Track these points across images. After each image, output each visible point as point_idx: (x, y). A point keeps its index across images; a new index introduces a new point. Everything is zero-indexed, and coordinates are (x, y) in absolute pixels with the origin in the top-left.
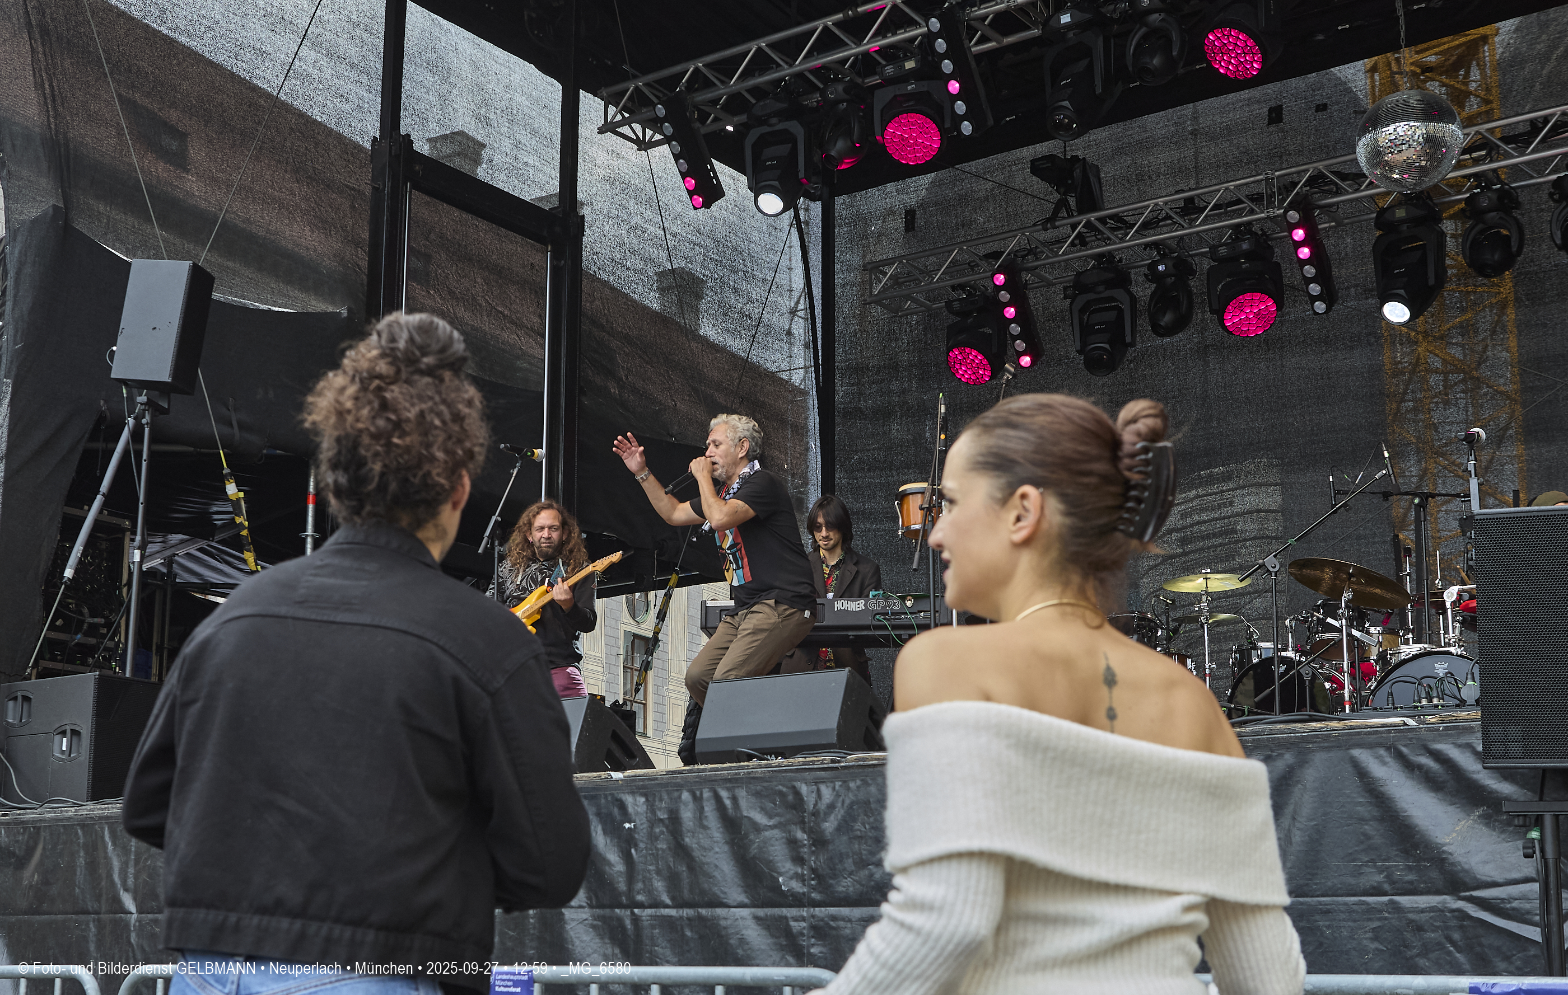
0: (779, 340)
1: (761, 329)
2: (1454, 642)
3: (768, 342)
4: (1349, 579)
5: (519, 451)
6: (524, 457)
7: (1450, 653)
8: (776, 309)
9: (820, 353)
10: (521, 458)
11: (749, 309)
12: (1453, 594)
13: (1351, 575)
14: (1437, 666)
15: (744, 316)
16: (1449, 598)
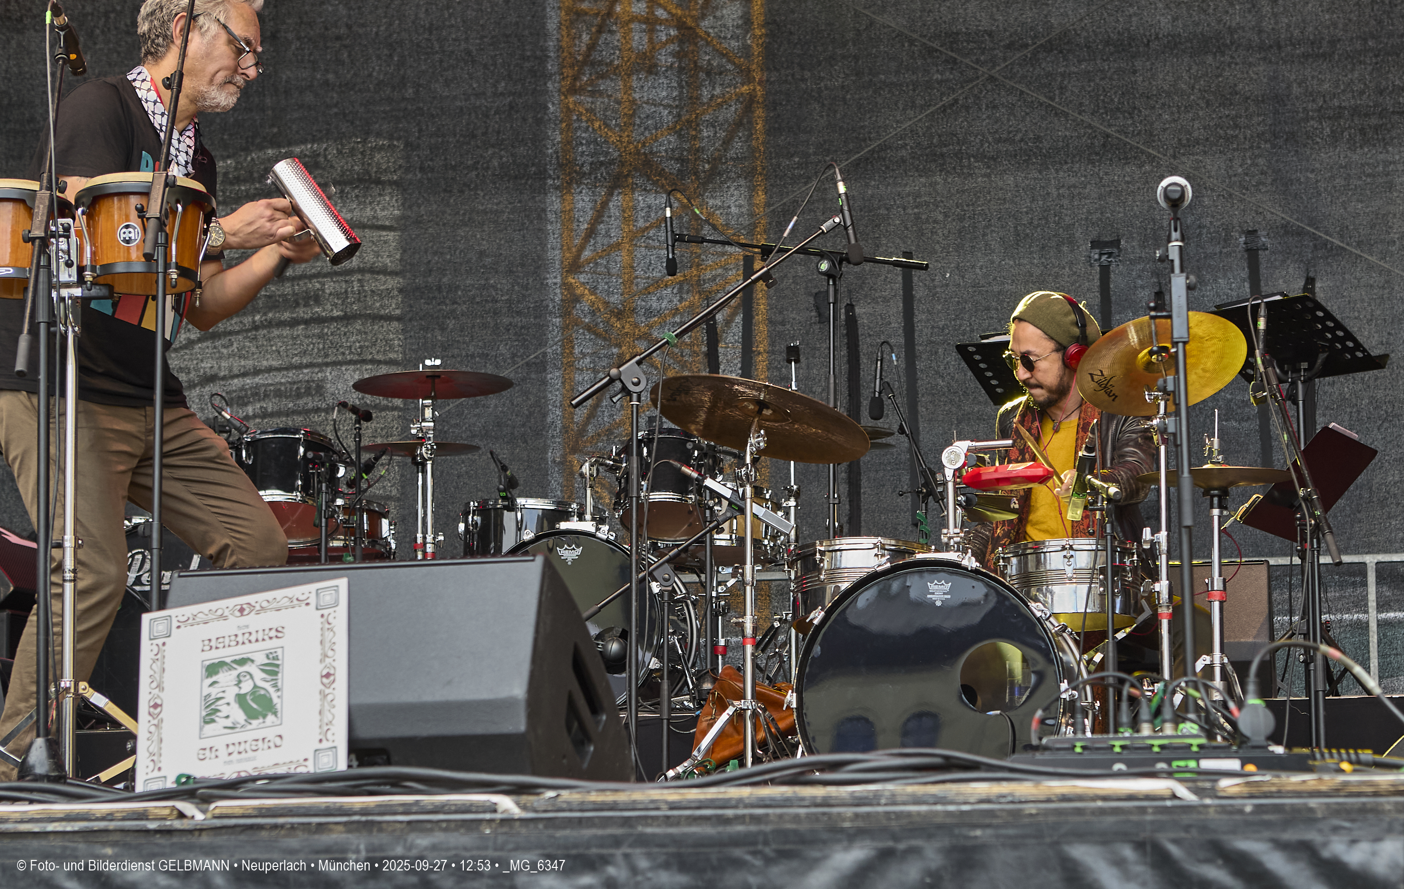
2: (958, 543)
4: (760, 412)
7: (954, 566)
12: (958, 455)
13: (762, 405)
14: (932, 587)
16: (951, 462)
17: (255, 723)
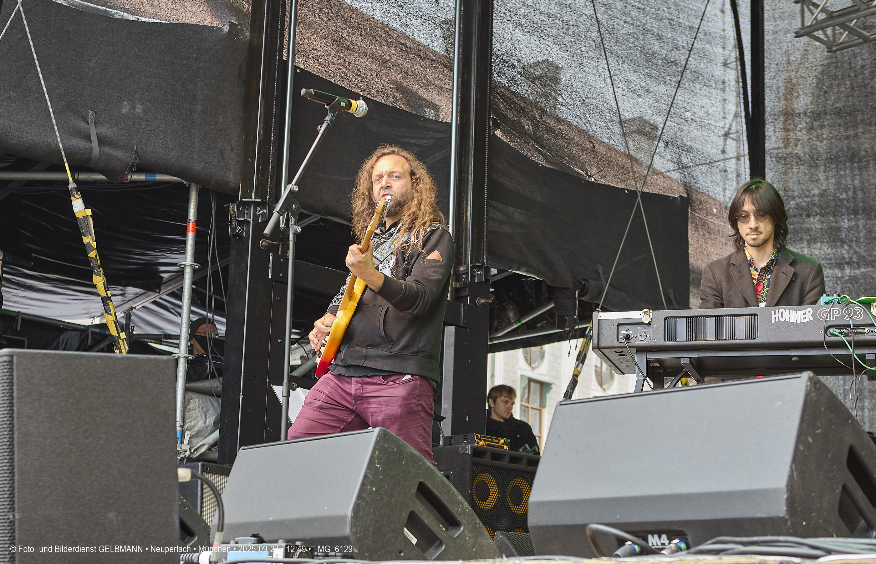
0: (707, 86)
1: (688, 74)
3: (695, 88)
5: (329, 101)
6: (335, 108)
8: (704, 55)
9: (750, 99)
10: (333, 110)
11: (674, 55)
15: (668, 62)
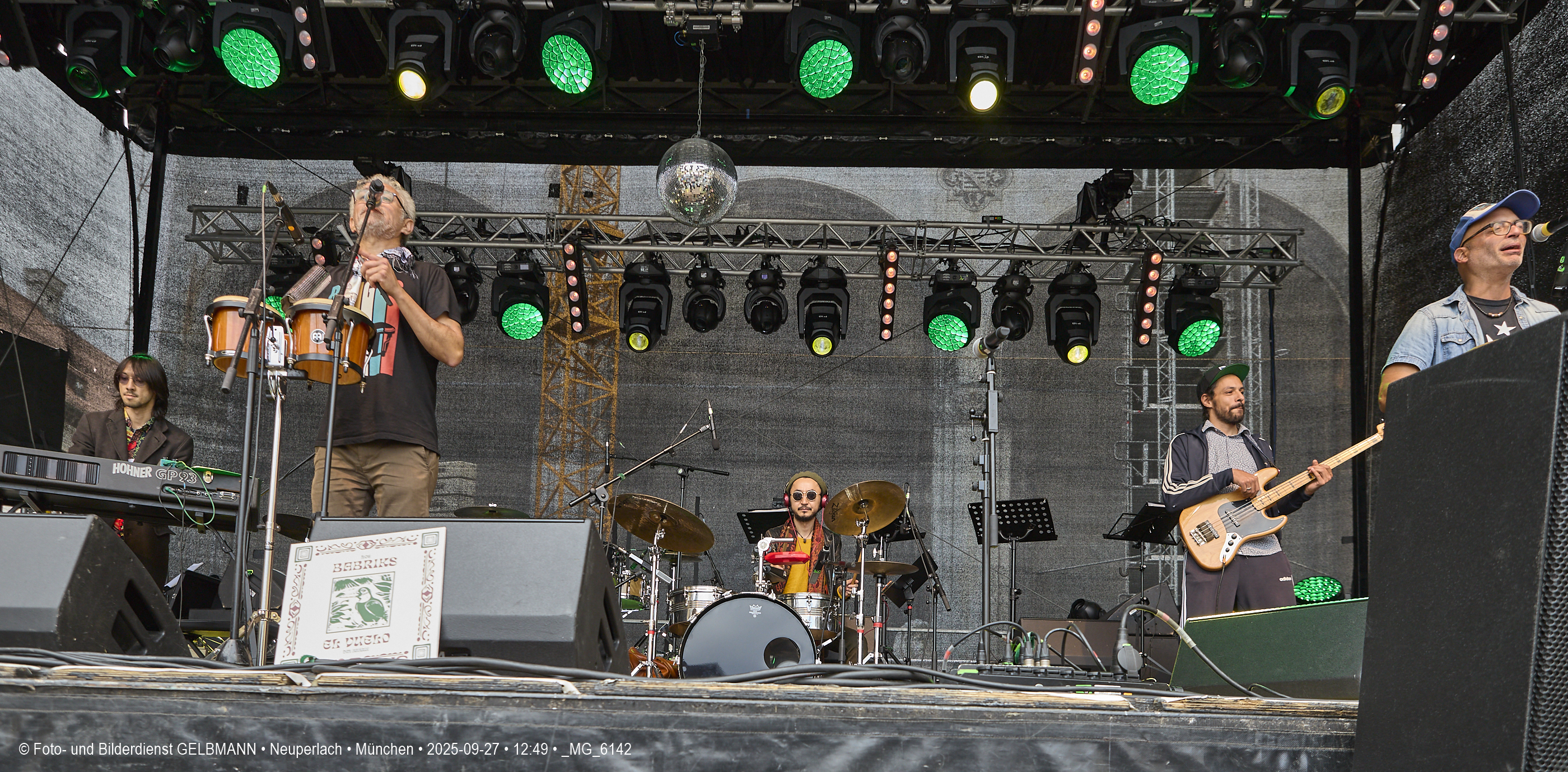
4: (661, 521)
7: (764, 598)
13: (663, 517)
17: (369, 623)
